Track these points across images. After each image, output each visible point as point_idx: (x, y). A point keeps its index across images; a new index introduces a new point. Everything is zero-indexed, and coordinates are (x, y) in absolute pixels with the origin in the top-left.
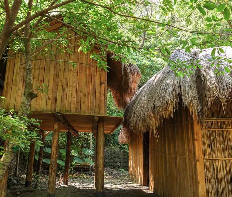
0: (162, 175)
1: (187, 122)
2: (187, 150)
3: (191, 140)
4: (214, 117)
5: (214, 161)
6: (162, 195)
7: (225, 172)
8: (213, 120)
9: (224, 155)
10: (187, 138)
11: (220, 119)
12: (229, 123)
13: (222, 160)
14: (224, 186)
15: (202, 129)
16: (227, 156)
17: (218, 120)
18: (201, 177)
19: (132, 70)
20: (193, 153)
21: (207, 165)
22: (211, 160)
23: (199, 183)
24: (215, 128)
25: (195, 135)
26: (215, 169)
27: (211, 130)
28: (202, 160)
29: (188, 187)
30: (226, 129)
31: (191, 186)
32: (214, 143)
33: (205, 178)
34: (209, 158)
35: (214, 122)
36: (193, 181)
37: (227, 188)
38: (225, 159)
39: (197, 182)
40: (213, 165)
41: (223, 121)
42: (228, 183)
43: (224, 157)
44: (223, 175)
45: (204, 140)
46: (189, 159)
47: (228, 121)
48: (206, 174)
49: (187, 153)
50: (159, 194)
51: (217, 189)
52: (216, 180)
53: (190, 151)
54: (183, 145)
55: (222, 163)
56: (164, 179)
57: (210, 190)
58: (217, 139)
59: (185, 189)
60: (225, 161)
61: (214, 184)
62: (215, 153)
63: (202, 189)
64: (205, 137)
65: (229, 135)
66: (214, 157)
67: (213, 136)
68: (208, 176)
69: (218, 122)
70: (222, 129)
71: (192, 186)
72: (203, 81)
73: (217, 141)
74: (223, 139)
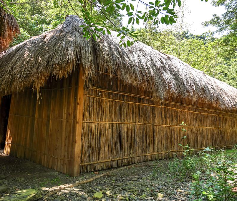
0: (25, 138)
1: (70, 87)
2: (65, 114)
3: (72, 104)
4: (94, 86)
5: (90, 124)
6: (23, 156)
7: (97, 133)
8: (94, 89)
9: (98, 119)
10: (68, 103)
11: (99, 89)
12: (104, 93)
13: (96, 123)
14: (94, 145)
15: (85, 95)
16: (99, 120)
17: (97, 90)
18: (78, 138)
19: (10, 22)
20: (73, 115)
21: (84, 127)
22: (88, 122)
23: (76, 142)
24: (94, 96)
25: (78, 99)
26: (90, 130)
27: (91, 97)
28: (81, 123)
29: (61, 147)
30: (102, 98)
31: (65, 145)
32: (92, 109)
33: (81, 138)
34: (86, 121)
35: (94, 91)
36: (69, 141)
37: (96, 146)
38: (98, 122)
39: (74, 142)
40: (89, 127)
41: (101, 91)
42: (97, 142)
43: (97, 121)
44: (95, 135)
45: (84, 105)
46: (67, 121)
47: (104, 92)
48: (82, 135)
49: (65, 116)
50: (18, 156)
51: (89, 147)
52: (89, 139)
53: (69, 114)
54: (61, 109)
55: (96, 126)
56: (28, 141)
57: (84, 148)
58: (95, 105)
59: (56, 149)
60: (98, 124)
61: (88, 143)
62: (92, 117)
63: (78, 148)
64: (86, 103)
65: (103, 103)
66: (90, 120)
67: (92, 102)
68: (84, 136)
69: (97, 91)
70: (99, 98)
71: (67, 145)
72: (98, 51)
73: (94, 107)
74: (99, 106)
